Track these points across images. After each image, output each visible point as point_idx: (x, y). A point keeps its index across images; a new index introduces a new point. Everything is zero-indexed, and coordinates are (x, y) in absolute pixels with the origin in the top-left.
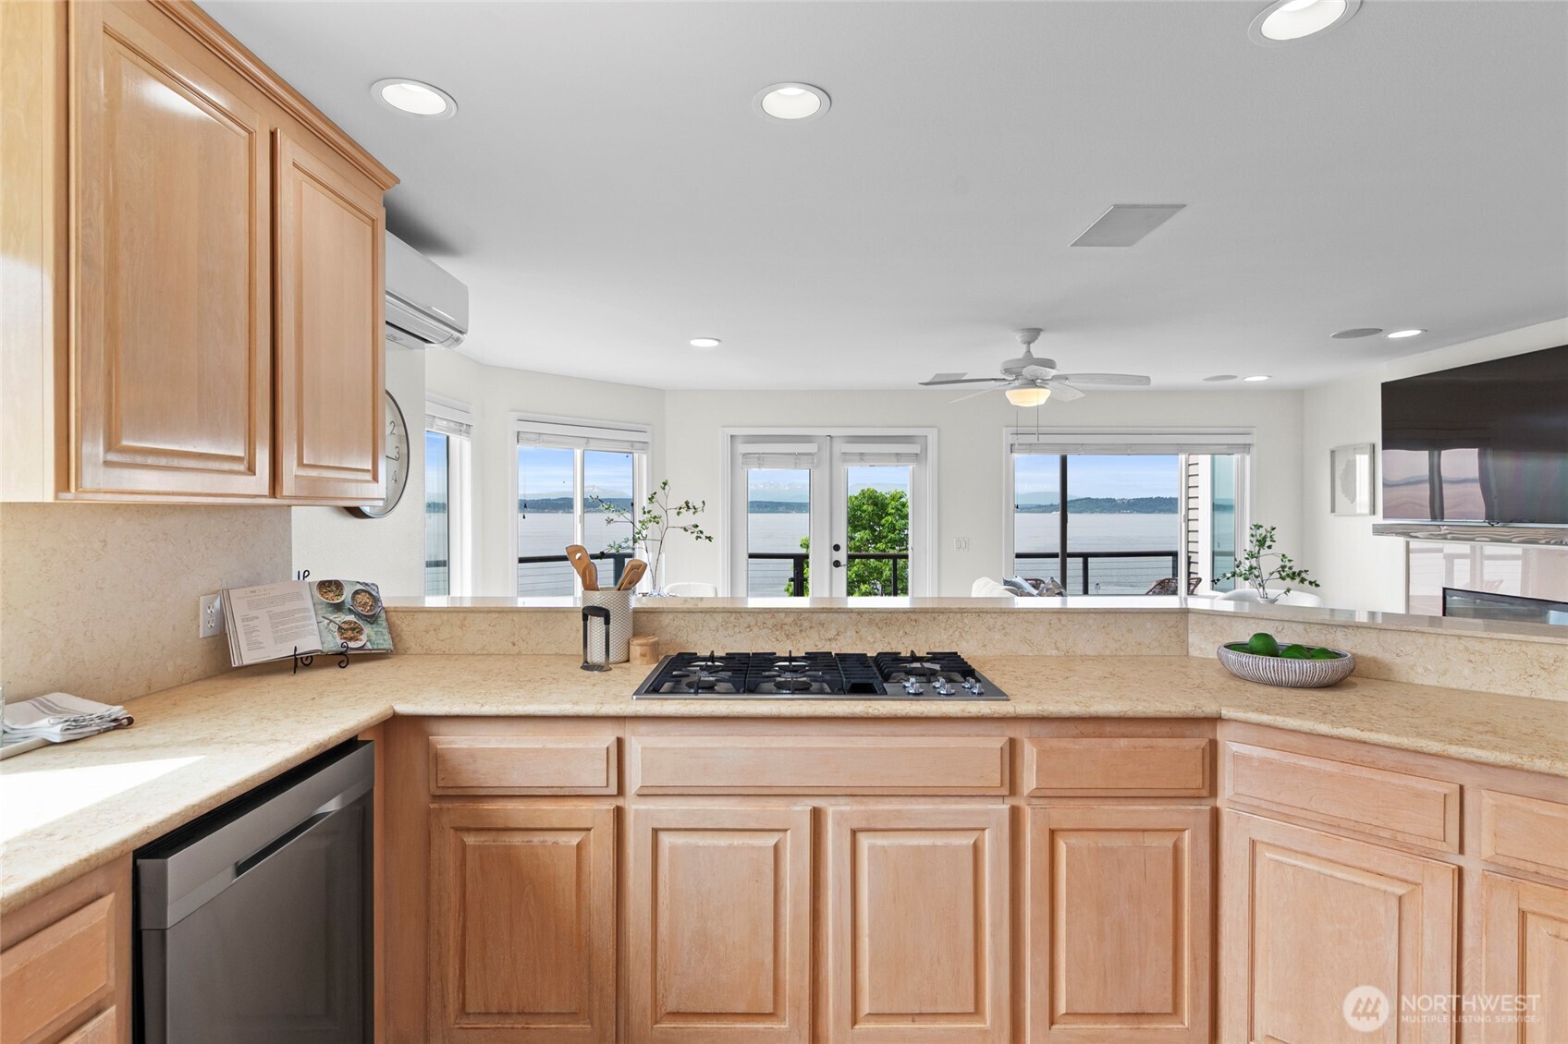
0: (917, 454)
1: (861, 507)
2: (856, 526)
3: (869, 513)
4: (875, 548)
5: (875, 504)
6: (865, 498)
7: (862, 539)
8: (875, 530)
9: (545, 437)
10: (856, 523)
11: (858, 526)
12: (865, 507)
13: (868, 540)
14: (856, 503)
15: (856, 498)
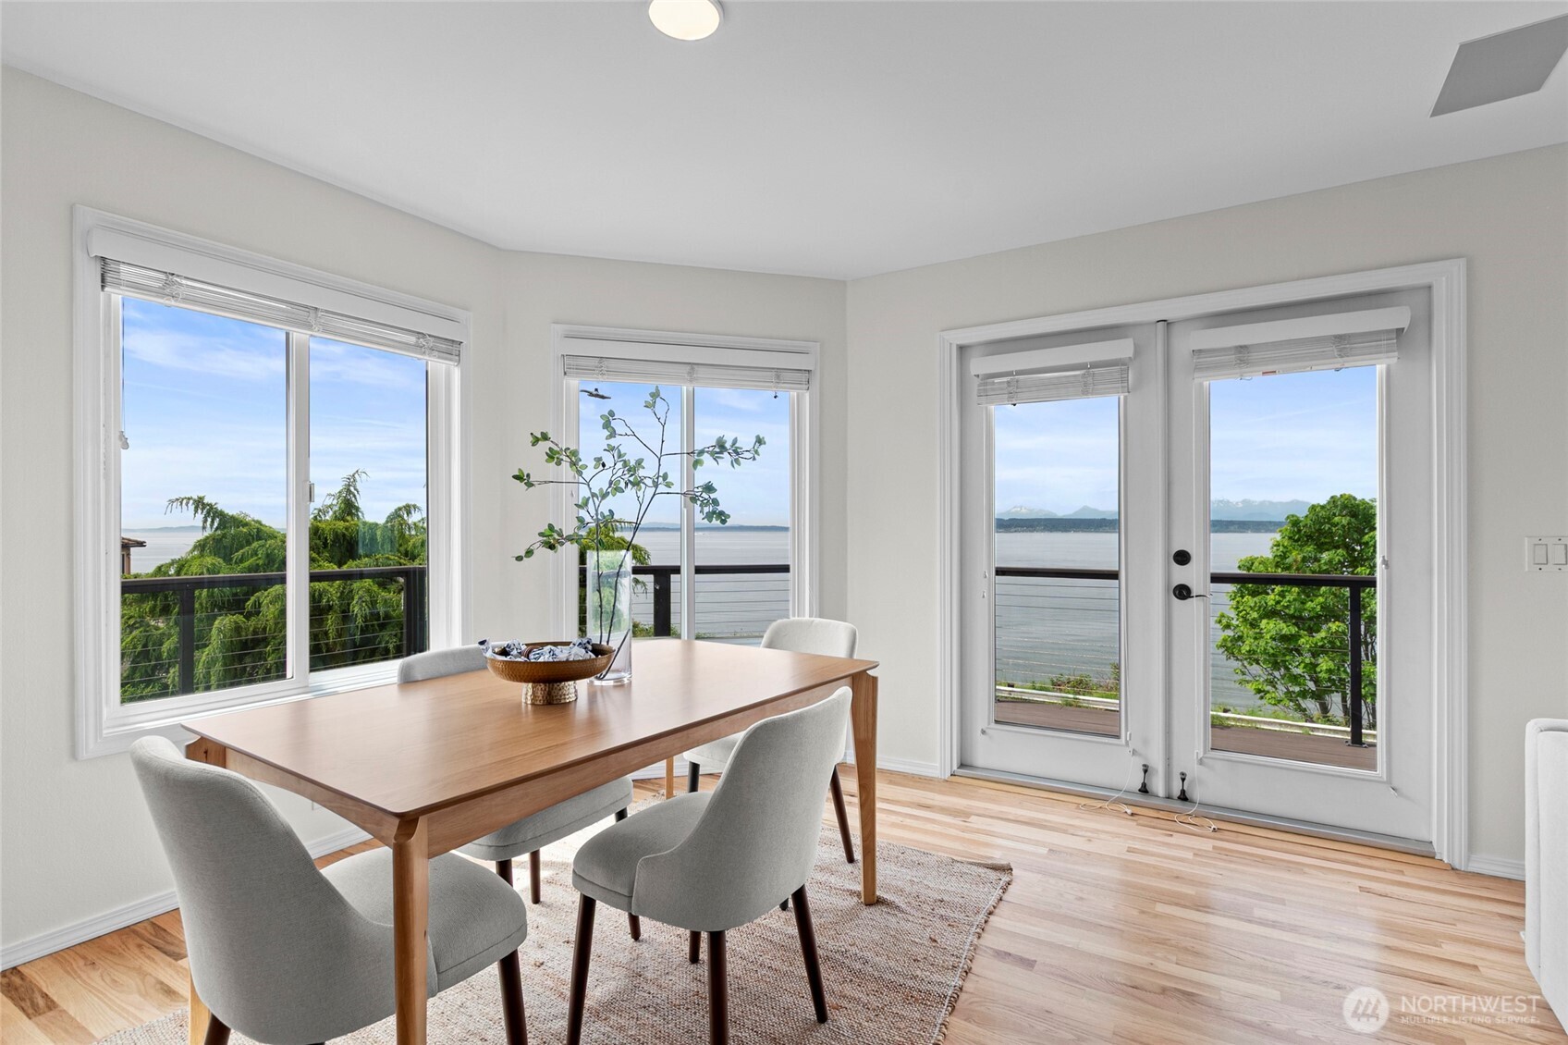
0: (1399, 331)
1: (1329, 519)
2: (1323, 544)
3: (1343, 526)
4: (1352, 573)
5: (1354, 515)
6: (1336, 507)
7: (1330, 561)
8: (1355, 550)
9: (613, 364)
10: (1323, 540)
11: (1326, 543)
12: (1336, 519)
13: (1342, 564)
14: (1322, 513)
15: (1323, 507)
